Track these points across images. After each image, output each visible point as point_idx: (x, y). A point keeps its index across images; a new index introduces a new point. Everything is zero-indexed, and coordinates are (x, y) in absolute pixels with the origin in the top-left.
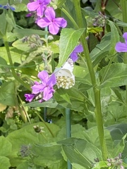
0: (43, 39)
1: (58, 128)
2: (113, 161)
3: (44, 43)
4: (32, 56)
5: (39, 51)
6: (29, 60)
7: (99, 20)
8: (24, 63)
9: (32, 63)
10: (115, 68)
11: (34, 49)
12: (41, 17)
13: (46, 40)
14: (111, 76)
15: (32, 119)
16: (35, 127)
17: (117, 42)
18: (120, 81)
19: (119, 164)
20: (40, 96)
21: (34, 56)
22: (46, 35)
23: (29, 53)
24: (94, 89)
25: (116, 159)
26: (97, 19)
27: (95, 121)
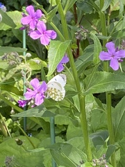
0: (21, 56)
1: (38, 141)
2: (98, 161)
3: (23, 60)
4: (11, 73)
5: (18, 68)
6: (8, 77)
7: (82, 33)
8: (4, 80)
9: (12, 79)
10: (98, 77)
11: (13, 66)
12: (34, 29)
13: (24, 57)
14: (94, 84)
15: (13, 134)
16: (17, 140)
17: (99, 52)
18: (104, 88)
19: (103, 164)
20: (32, 102)
21: (13, 73)
22: (25, 53)
23: (8, 71)
24: (79, 96)
25: (100, 160)
26: (79, 33)
27: (80, 126)
